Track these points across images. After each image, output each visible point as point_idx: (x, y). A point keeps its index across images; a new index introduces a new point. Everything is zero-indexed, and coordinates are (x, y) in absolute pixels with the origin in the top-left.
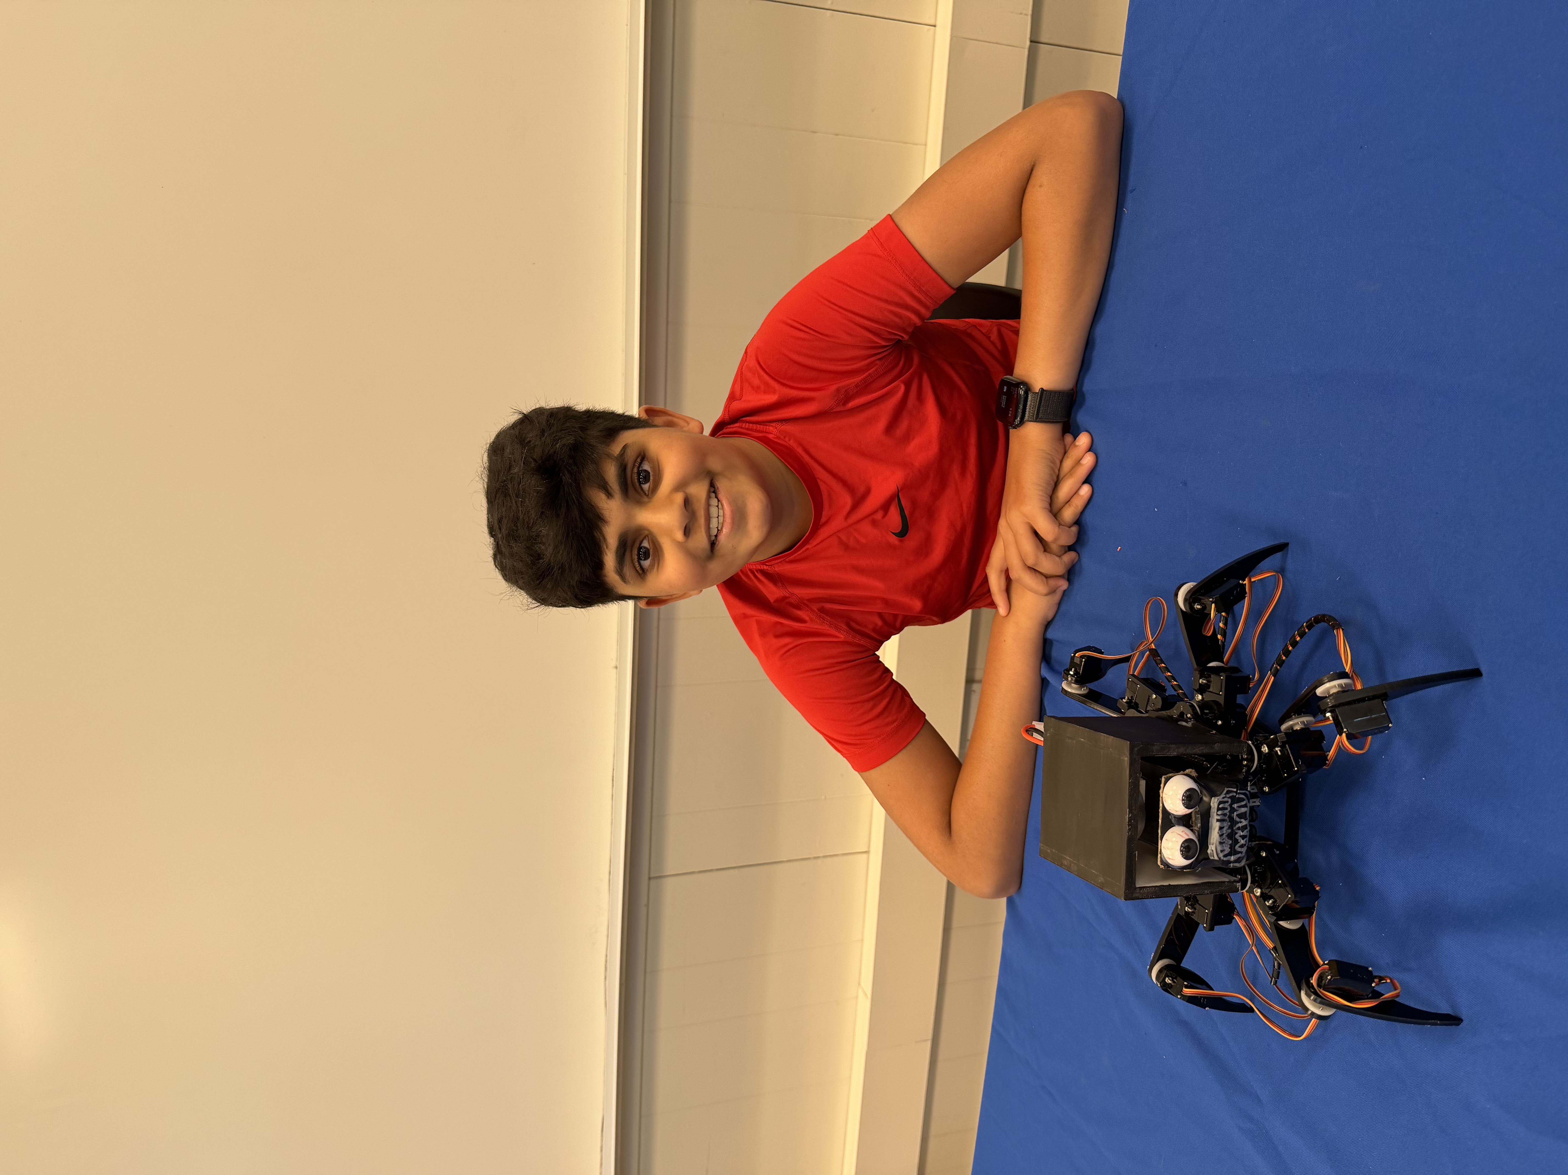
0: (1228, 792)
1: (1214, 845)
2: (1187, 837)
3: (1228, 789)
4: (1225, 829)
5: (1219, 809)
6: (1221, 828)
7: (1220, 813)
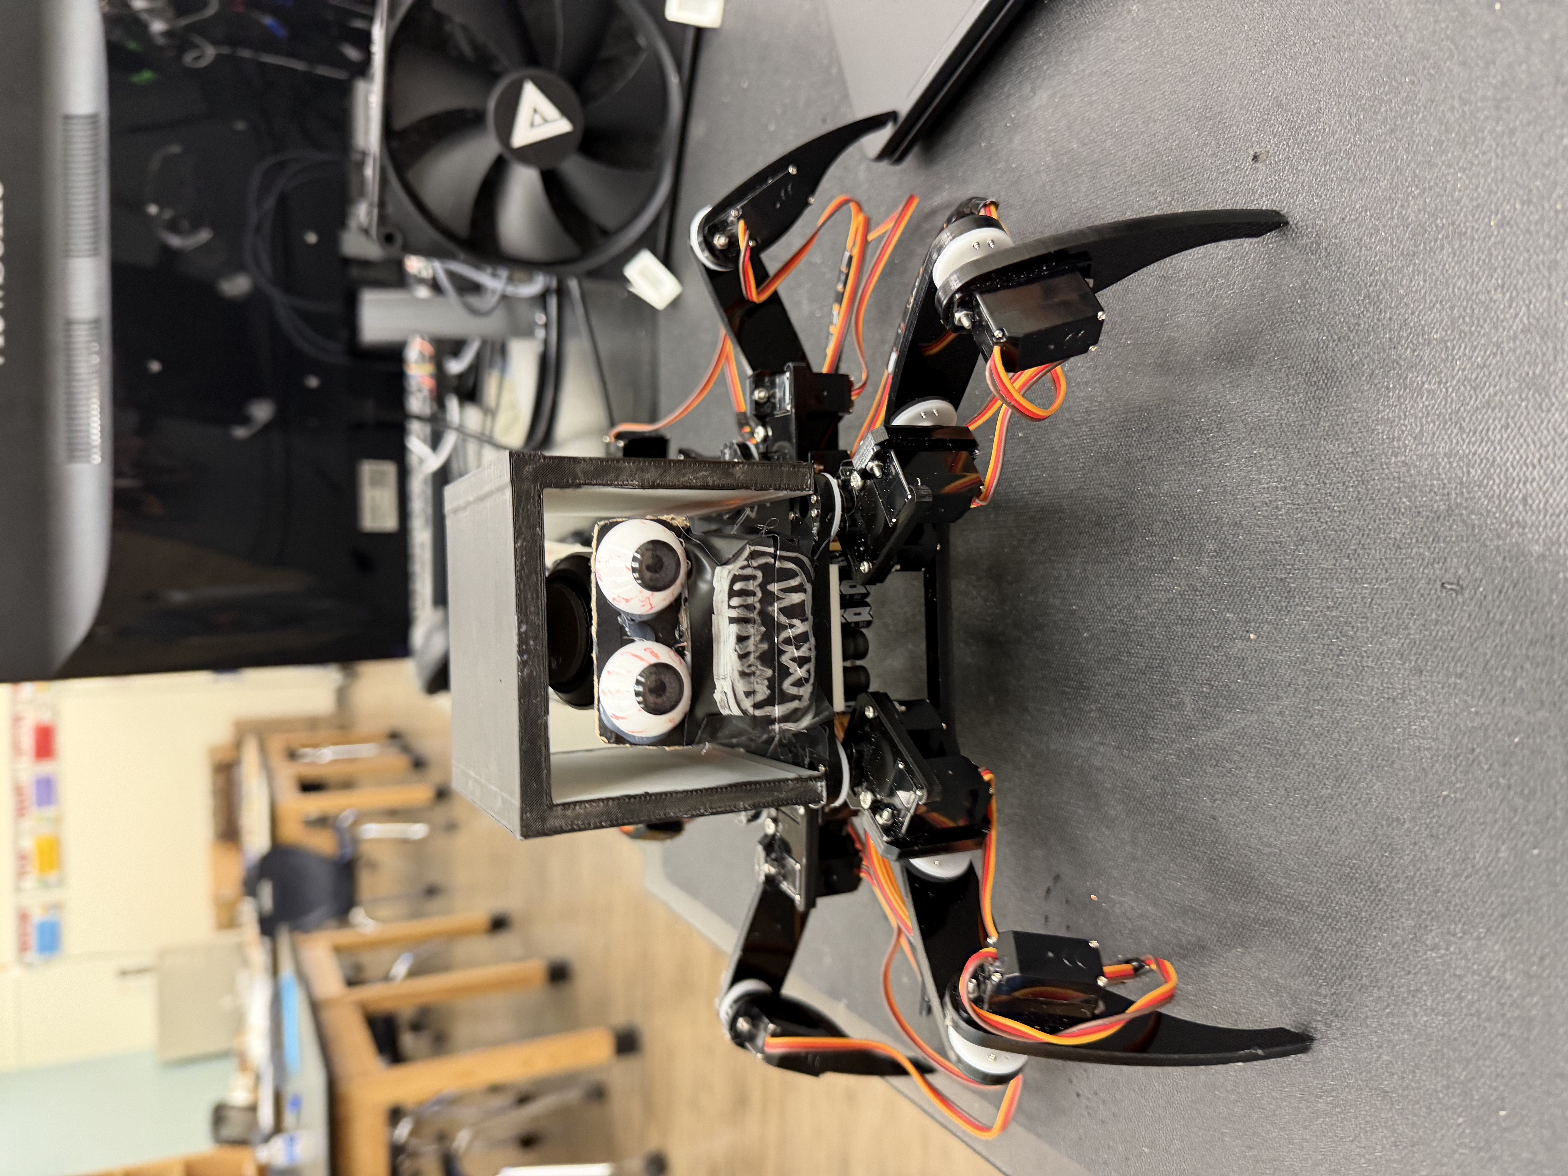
0: (753, 555)
1: (728, 680)
2: (654, 660)
3: (753, 548)
4: (752, 641)
5: (732, 594)
6: (741, 639)
7: (735, 601)
